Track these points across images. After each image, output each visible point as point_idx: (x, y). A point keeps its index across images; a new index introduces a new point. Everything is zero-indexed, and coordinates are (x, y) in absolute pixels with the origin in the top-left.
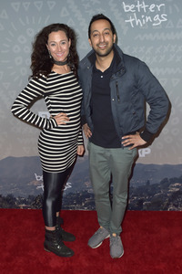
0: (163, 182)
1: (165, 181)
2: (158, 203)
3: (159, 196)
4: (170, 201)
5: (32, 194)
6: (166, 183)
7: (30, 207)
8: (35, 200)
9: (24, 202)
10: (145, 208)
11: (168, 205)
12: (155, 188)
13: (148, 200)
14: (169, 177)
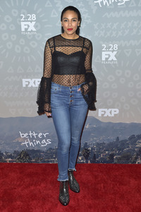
0: (130, 139)
1: (133, 137)
2: (128, 157)
3: (128, 151)
4: (138, 155)
5: (17, 149)
6: (133, 139)
7: (16, 161)
8: (20, 155)
9: (10, 156)
10: (115, 161)
11: (136, 158)
12: (124, 143)
13: (118, 154)
14: (136, 133)
